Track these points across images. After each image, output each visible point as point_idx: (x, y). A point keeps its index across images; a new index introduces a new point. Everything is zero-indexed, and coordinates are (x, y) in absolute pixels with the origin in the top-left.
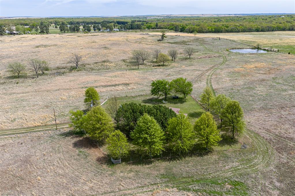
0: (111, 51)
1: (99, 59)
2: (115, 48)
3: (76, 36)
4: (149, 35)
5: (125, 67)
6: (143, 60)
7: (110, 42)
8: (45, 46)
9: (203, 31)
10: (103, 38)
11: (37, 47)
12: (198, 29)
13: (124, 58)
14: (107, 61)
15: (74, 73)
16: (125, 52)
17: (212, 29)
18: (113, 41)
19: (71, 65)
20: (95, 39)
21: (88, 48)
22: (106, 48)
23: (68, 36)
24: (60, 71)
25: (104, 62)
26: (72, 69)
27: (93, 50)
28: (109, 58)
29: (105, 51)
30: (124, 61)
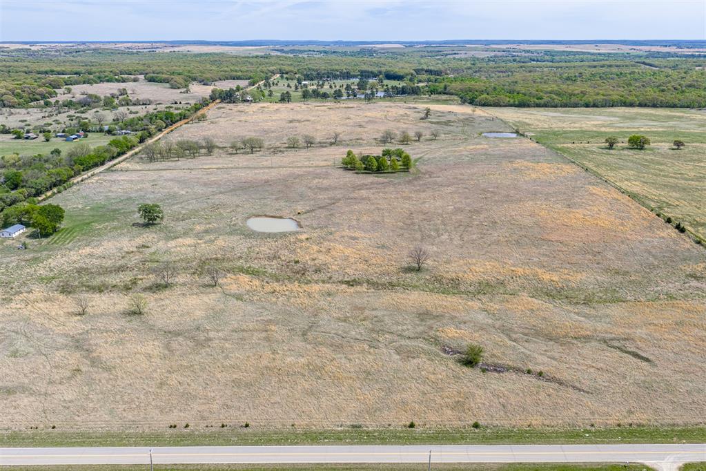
0: (366, 130)
1: (354, 137)
2: (370, 127)
3: (326, 107)
4: (417, 110)
5: (374, 144)
6: (391, 139)
7: (366, 119)
8: (299, 121)
9: (502, 104)
10: (360, 113)
11: (291, 122)
12: (494, 101)
13: (376, 137)
14: (361, 139)
15: (333, 148)
16: (378, 131)
17: (515, 101)
18: (370, 117)
19: (330, 140)
20: (351, 113)
21: (343, 125)
22: (360, 126)
23: (317, 108)
24: (322, 145)
25: (358, 139)
26: (332, 144)
27: (348, 128)
28: (362, 137)
29: (360, 129)
30: (375, 139)
